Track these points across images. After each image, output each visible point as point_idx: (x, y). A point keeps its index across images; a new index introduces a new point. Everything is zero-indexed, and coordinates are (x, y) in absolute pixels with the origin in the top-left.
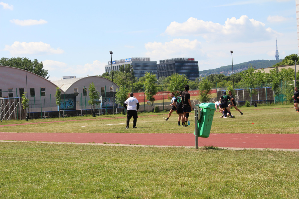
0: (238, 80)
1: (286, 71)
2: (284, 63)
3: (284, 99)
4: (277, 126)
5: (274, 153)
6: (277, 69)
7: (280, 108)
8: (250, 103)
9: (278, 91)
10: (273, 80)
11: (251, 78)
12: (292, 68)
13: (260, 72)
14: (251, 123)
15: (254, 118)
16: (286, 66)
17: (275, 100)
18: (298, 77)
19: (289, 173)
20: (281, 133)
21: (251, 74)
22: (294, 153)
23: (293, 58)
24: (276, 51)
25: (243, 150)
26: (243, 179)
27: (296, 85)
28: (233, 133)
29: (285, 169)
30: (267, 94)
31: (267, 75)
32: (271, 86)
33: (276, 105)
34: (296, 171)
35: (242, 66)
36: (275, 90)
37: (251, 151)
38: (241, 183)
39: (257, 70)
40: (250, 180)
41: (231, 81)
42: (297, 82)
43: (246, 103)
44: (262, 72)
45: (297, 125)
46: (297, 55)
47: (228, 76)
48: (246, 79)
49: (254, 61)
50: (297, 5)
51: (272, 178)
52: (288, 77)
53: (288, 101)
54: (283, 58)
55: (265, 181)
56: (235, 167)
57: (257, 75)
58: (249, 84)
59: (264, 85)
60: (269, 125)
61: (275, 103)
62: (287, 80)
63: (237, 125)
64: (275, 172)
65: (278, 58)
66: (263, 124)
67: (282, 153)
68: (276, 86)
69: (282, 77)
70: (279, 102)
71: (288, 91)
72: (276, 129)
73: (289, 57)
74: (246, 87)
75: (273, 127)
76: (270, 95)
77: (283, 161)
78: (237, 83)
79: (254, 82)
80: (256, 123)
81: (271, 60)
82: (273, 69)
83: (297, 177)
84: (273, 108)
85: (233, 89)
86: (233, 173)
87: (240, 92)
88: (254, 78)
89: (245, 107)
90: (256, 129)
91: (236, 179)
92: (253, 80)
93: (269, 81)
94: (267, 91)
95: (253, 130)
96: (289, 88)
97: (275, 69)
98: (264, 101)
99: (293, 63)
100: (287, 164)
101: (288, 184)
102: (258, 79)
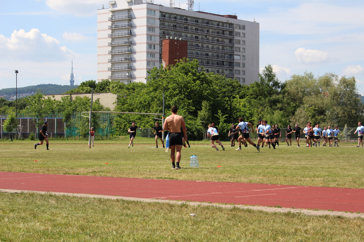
0: (23, 106)
1: (81, 99)
2: (80, 89)
3: (76, 133)
4: (64, 166)
5: (57, 198)
6: (71, 96)
7: (71, 144)
8: (35, 135)
9: (70, 123)
10: (65, 109)
11: (39, 105)
12: (88, 97)
13: (50, 98)
14: (34, 161)
15: (38, 155)
16: (81, 93)
17: (66, 134)
18: (94, 108)
19: (71, 223)
20: (69, 174)
21: (38, 100)
22: (81, 198)
23: (90, 85)
24: (71, 74)
25: (20, 192)
26: (14, 228)
27: (91, 117)
28: (11, 171)
29: (67, 217)
30: (56, 126)
31: (58, 103)
32: (62, 116)
33: (67, 141)
34: (80, 221)
35: (28, 90)
36: (66, 122)
37: (29, 194)
38: (10, 234)
39: (47, 96)
40: (22, 230)
41: (14, 108)
42: (93, 114)
43: (30, 136)
44: (53, 99)
45: (89, 165)
46: (95, 81)
47: (11, 101)
48: (32, 106)
49: (44, 84)
50: (99, 22)
51: (50, 228)
52: (82, 107)
53: (81, 135)
54: (79, 84)
55: (40, 232)
56: (7, 213)
57: (46, 102)
58: (36, 112)
59: (54, 115)
60: (56, 164)
61: (66, 137)
62: (82, 111)
63: (16, 161)
64: (54, 221)
65: (73, 84)
66: (48, 162)
67: (67, 199)
68: (68, 117)
69: (76, 106)
70: (70, 136)
71: (82, 123)
72: (63, 169)
73: (86, 83)
74: (32, 116)
75: (60, 166)
76: (60, 127)
77: (66, 209)
78: (21, 111)
79: (42, 110)
80: (40, 161)
81: (64, 86)
82: (66, 97)
83: (80, 228)
84: (63, 143)
85: (16, 118)
86: (3, 221)
87: (24, 122)
88: (43, 106)
89: (30, 140)
90: (39, 168)
91: (6, 229)
92: (41, 108)
93: (60, 111)
94: (57, 122)
95: (35, 169)
96: (83, 121)
97: (68, 97)
98: (52, 134)
99: (91, 90)
100: (70, 212)
101: (68, 236)
102: (46, 107)
